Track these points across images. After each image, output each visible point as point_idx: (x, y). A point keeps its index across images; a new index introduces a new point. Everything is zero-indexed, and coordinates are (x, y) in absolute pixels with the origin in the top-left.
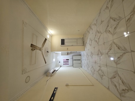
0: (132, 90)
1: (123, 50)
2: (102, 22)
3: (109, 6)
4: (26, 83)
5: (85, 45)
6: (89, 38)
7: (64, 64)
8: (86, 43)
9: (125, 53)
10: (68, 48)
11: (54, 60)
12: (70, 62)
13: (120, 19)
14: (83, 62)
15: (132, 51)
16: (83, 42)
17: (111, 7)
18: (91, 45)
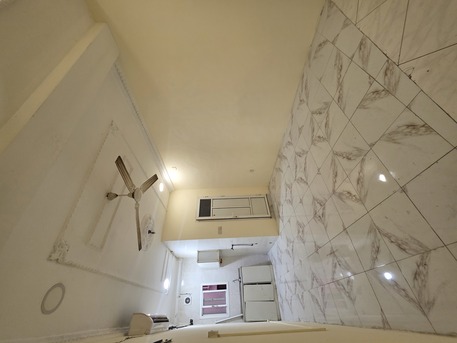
0: (428, 251)
1: (357, 156)
2: (300, 129)
3: (304, 97)
4: (44, 311)
5: (276, 214)
6: (283, 184)
7: (205, 312)
8: (279, 204)
9: (363, 160)
10: (220, 228)
11: (167, 284)
12: (231, 297)
13: (327, 105)
14: (282, 289)
15: (372, 145)
16: (271, 207)
17: (307, 97)
18: (291, 202)
